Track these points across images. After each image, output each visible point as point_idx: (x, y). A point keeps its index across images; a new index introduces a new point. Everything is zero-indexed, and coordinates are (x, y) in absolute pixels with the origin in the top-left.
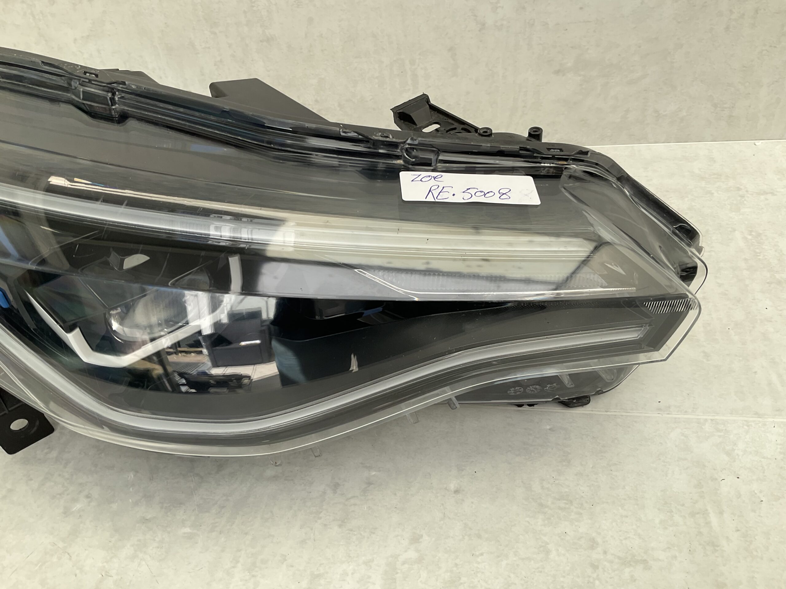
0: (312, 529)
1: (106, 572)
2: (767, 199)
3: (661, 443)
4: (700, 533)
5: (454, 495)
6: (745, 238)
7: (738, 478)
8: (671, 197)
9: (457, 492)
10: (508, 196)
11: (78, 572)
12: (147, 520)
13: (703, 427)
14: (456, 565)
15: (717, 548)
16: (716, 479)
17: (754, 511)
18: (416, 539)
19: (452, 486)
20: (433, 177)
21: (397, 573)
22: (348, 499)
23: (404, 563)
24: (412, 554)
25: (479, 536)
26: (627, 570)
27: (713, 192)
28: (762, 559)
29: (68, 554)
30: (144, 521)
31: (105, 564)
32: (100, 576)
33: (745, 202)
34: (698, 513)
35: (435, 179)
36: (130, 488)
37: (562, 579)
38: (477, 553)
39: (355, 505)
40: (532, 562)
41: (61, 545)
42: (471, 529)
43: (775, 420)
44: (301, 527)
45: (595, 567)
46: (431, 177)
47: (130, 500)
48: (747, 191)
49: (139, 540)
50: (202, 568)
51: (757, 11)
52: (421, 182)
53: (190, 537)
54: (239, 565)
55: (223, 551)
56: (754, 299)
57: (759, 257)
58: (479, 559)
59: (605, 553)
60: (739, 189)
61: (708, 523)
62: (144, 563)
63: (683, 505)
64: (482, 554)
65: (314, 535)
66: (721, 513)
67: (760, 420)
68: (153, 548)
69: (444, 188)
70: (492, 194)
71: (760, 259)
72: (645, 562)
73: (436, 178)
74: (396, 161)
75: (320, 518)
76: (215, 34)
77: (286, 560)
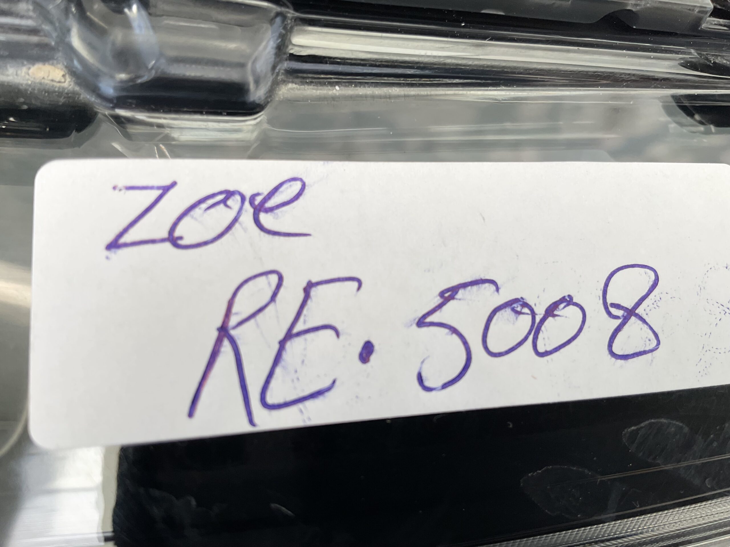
10: (651, 328)
20: (247, 204)
35: (263, 217)
46: (234, 202)
52: (168, 245)
69: (314, 292)
73: (270, 204)
74: (24, 69)
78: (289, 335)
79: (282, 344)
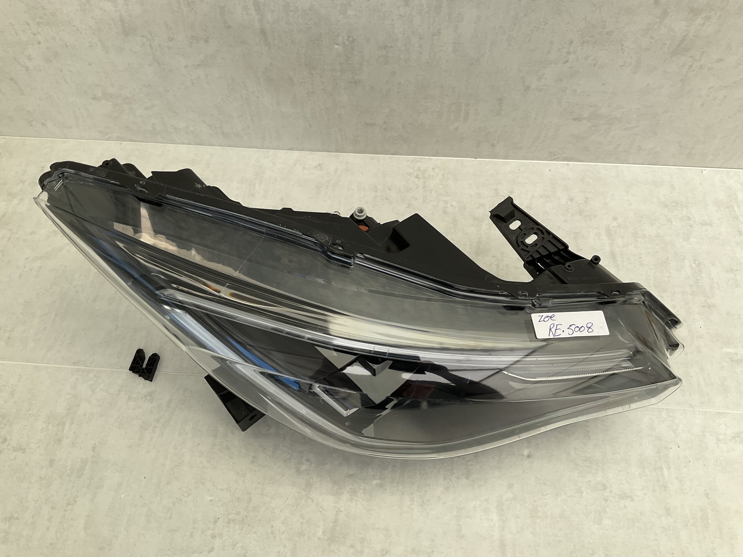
0: (451, 480)
1: (338, 509)
2: (707, 231)
3: (639, 425)
4: (659, 480)
5: (527, 459)
6: (691, 266)
7: (679, 447)
8: (644, 224)
9: (529, 456)
11: (321, 509)
12: (350, 475)
13: (662, 414)
14: (535, 501)
15: (667, 489)
16: (668, 448)
17: (685, 467)
18: (510, 486)
19: (526, 452)
20: (550, 317)
21: (504, 506)
22: (467, 462)
23: (506, 500)
24: (510, 495)
25: (545, 484)
26: (622, 502)
27: (672, 220)
28: (688, 494)
29: (310, 498)
30: (350, 476)
31: (335, 504)
32: (335, 511)
33: (693, 232)
34: (658, 469)
36: (333, 454)
37: (590, 507)
38: (545, 493)
39: (472, 465)
40: (574, 498)
41: (304, 493)
42: (539, 479)
43: (700, 410)
44: (444, 479)
45: (606, 500)
47: (336, 462)
48: (694, 221)
49: (351, 489)
50: (394, 505)
51: (725, 97)
52: (544, 322)
53: (381, 486)
54: (415, 503)
55: (403, 494)
56: (694, 320)
57: (699, 284)
58: (546, 497)
59: (611, 492)
60: (689, 219)
61: (663, 474)
62: (358, 503)
63: (650, 464)
64: (547, 494)
65: (453, 484)
66: (669, 468)
67: (692, 409)
68: (361, 493)
69: (558, 326)
70: (583, 328)
71: (699, 285)
72: (631, 497)
73: (552, 317)
75: (454, 474)
76: (312, 74)
77: (440, 499)
78: (556, 330)
79: (555, 330)
